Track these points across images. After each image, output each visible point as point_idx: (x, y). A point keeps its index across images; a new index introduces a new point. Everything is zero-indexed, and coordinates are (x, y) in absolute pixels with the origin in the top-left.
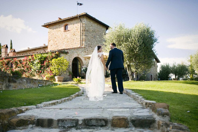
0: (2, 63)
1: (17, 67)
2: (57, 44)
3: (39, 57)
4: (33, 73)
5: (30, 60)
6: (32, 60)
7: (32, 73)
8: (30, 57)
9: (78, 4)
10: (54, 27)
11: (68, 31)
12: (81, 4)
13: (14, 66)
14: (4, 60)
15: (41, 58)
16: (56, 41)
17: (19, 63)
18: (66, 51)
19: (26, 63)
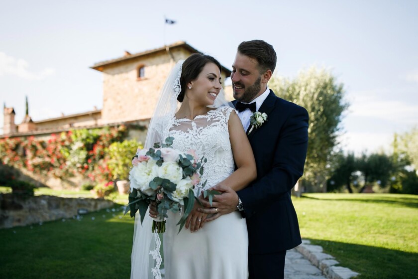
0: (4, 146)
1: (35, 155)
2: (121, 107)
3: (84, 136)
4: (70, 170)
5: (63, 141)
6: (67, 143)
7: (67, 171)
8: (63, 136)
9: (167, 21)
10: (116, 70)
11: (146, 79)
12: (172, 22)
13: (29, 154)
14: (8, 141)
15: (88, 138)
16: (119, 102)
17: (39, 147)
18: (142, 124)
19: (55, 149)
